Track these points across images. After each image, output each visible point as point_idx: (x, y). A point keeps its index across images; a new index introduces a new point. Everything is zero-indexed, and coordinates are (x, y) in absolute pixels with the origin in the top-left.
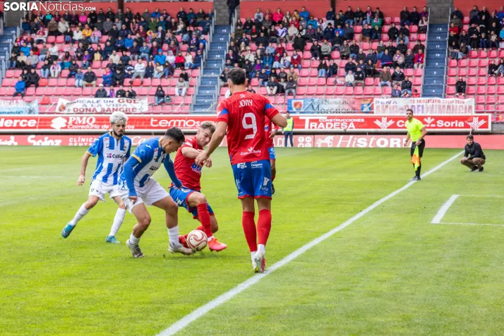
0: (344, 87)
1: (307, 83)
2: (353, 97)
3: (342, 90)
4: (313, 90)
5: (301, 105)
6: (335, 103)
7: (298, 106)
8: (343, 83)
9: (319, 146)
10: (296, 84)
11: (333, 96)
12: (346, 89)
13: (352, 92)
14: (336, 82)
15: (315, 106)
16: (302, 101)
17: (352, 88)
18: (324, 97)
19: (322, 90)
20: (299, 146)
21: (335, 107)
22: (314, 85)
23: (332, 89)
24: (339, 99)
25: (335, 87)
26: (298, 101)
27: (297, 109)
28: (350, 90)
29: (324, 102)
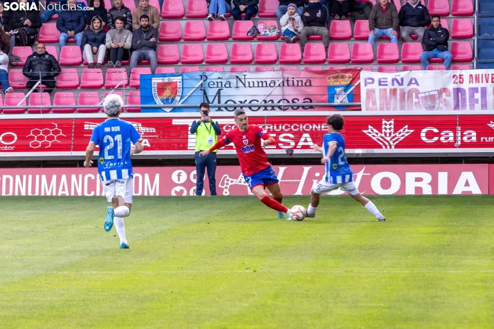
0: (279, 45)
1: (182, 33)
2: (302, 67)
3: (271, 50)
4: (198, 51)
5: (174, 91)
6: (262, 84)
7: (167, 93)
8: (274, 34)
9: (226, 193)
10: (156, 34)
11: (252, 67)
12: (284, 48)
13: (298, 57)
14: (255, 31)
15: (212, 92)
16: (178, 79)
17: (297, 46)
18: (228, 68)
19: (222, 50)
20: (173, 194)
21: (260, 94)
22: (201, 40)
23: (247, 50)
24: (268, 74)
25: (254, 44)
26: (166, 80)
27: (166, 101)
28: (294, 51)
29: (234, 81)
